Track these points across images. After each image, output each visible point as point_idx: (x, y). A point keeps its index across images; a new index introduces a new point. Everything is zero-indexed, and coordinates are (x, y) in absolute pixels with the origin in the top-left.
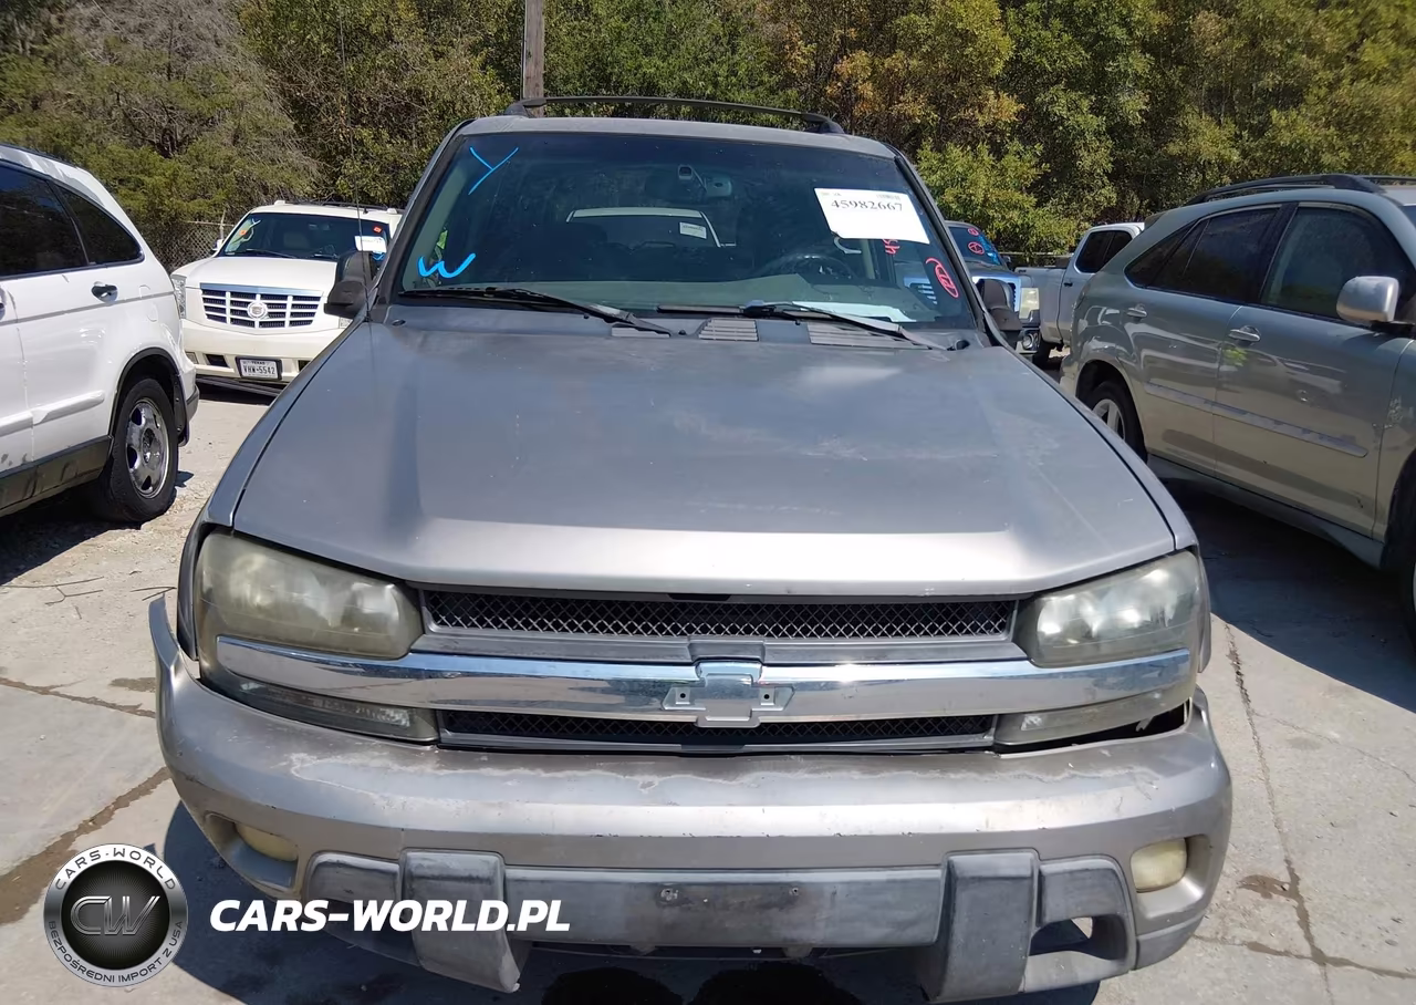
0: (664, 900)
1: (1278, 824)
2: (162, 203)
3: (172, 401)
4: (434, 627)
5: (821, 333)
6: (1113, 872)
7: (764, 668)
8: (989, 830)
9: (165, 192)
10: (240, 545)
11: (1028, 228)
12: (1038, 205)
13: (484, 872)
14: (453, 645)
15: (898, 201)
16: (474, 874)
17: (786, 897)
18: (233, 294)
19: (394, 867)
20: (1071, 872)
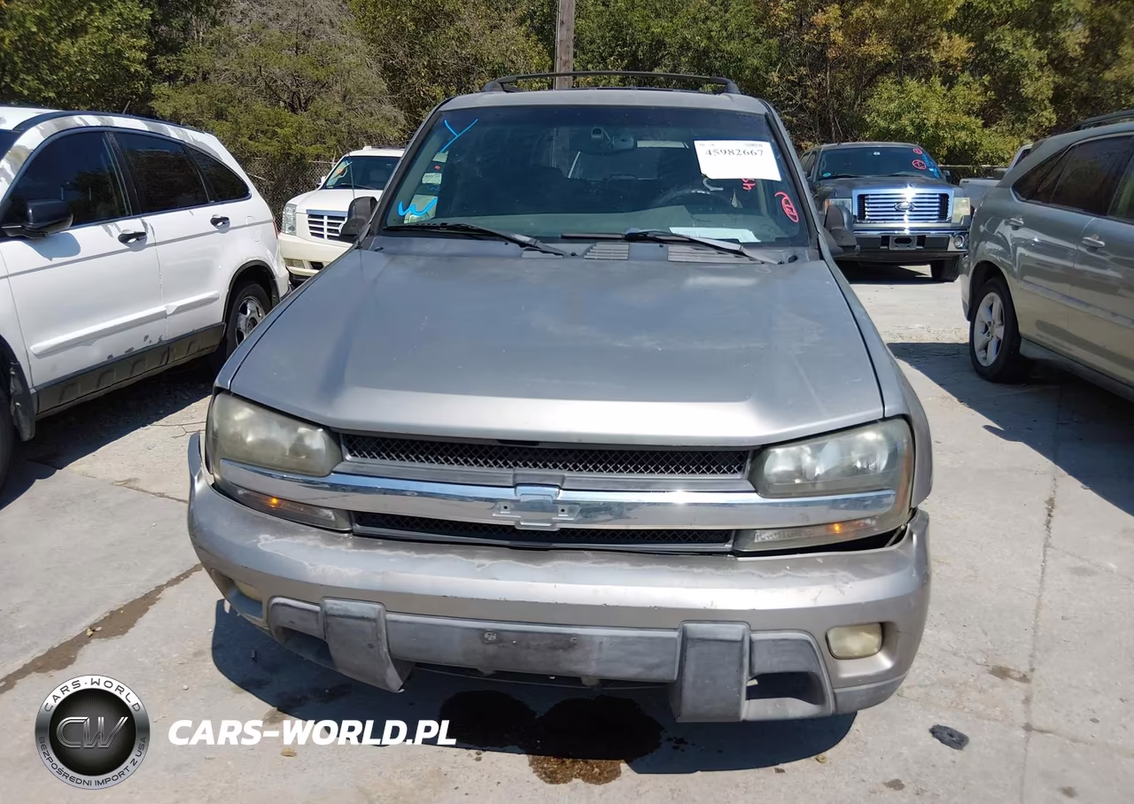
0: (487, 639)
1: (1036, 628)
2: (290, 148)
3: (270, 298)
4: (348, 457)
5: (677, 253)
6: (810, 643)
7: (561, 491)
8: (713, 608)
9: (293, 140)
10: (233, 402)
11: (976, 145)
12: (985, 126)
13: (372, 615)
14: (361, 469)
15: (760, 148)
16: (366, 616)
17: (569, 643)
18: (329, 217)
19: (317, 608)
20: (774, 640)
